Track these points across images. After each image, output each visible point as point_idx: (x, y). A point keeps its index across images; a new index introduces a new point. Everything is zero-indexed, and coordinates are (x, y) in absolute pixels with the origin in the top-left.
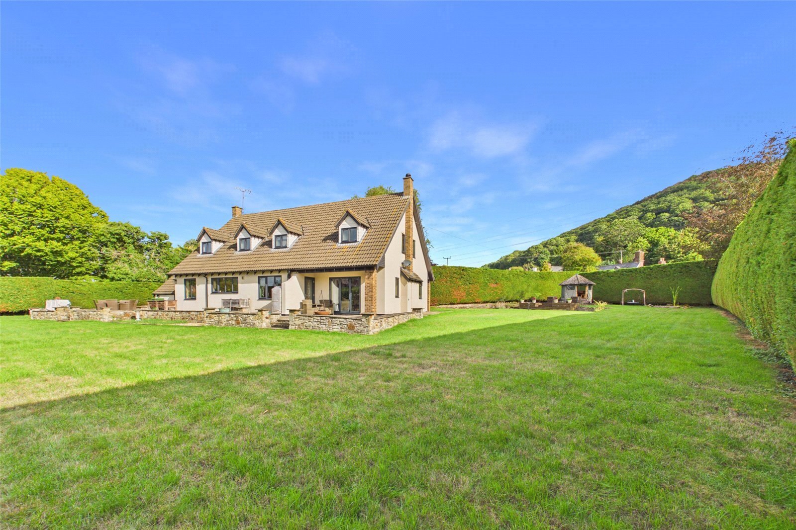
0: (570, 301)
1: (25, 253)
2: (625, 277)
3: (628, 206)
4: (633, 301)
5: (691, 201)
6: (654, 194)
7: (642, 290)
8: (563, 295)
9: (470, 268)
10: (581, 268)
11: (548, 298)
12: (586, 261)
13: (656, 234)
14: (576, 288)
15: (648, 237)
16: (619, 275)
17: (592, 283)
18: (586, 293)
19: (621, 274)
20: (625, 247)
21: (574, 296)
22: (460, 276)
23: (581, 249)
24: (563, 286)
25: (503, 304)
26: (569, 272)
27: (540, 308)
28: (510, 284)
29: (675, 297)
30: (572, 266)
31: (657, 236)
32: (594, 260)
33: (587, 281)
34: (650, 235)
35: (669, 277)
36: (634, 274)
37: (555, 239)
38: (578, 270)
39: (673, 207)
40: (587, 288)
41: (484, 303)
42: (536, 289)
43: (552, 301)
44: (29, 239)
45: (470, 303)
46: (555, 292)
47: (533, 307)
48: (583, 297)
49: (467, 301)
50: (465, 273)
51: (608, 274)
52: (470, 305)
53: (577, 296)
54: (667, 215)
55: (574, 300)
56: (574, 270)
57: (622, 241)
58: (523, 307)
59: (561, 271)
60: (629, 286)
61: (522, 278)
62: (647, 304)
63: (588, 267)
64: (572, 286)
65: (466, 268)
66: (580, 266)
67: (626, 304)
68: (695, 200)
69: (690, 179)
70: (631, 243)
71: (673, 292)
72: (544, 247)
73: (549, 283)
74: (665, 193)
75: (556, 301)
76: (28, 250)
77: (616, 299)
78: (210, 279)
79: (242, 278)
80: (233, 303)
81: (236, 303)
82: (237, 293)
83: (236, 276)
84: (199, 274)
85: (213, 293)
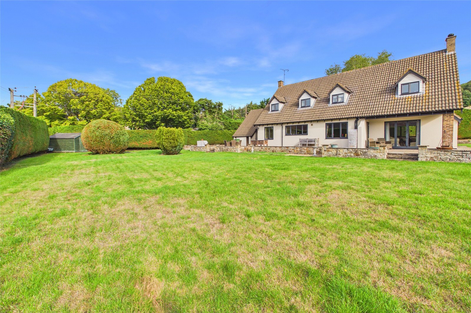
1: (169, 117)
44: (170, 110)
76: (170, 116)
78: (284, 126)
79: (312, 125)
80: (309, 141)
81: (311, 141)
82: (307, 134)
83: (306, 124)
84: (277, 124)
85: (286, 135)
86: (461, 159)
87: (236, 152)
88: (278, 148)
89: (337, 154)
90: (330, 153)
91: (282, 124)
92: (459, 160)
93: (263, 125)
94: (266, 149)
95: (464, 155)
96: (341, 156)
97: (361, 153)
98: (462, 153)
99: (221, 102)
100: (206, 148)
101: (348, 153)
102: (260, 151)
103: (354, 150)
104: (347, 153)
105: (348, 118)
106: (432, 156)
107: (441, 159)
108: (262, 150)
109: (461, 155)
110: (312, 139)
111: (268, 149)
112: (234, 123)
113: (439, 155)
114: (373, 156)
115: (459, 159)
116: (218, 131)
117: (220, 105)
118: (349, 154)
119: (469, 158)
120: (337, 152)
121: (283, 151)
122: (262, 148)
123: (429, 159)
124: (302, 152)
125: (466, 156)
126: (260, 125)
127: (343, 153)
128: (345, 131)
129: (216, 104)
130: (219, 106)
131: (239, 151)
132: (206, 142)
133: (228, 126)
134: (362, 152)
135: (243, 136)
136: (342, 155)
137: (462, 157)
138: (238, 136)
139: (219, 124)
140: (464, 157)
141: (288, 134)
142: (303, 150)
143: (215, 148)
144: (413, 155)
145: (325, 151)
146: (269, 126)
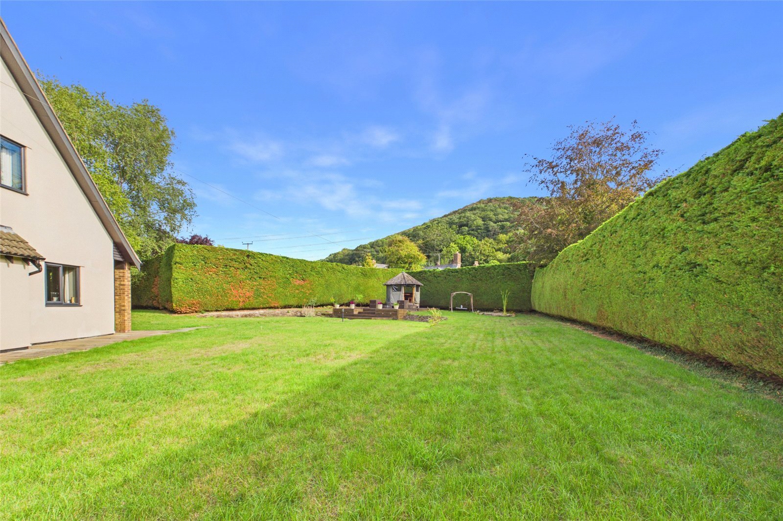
0: (397, 307)
2: (452, 277)
3: (438, 218)
4: (462, 306)
5: (481, 220)
6: (457, 209)
7: (470, 294)
8: (388, 299)
9: (261, 254)
10: (407, 266)
11: (371, 301)
12: (412, 258)
13: (464, 242)
14: (403, 289)
15: (458, 243)
17: (419, 283)
18: (414, 295)
19: (447, 275)
20: (441, 251)
21: (401, 299)
22: (242, 266)
23: (406, 243)
24: (388, 286)
25: (311, 311)
26: (395, 269)
27: (360, 316)
28: (322, 281)
29: (505, 303)
30: (397, 263)
31: (465, 243)
32: (420, 258)
33: (415, 281)
34: (460, 242)
37: (381, 241)
38: (403, 267)
39: (470, 222)
40: (415, 289)
41: (285, 307)
42: (357, 289)
43: (375, 306)
45: (263, 308)
46: (378, 293)
47: (350, 315)
48: (410, 301)
49: (256, 306)
50: (252, 261)
51: (434, 274)
52: (262, 311)
53: (403, 299)
54: (466, 228)
55: (401, 304)
56: (400, 268)
57: (438, 246)
58: (337, 314)
59: (386, 268)
60: (455, 288)
61: (339, 274)
62: (475, 309)
63: (413, 266)
64: (398, 287)
65: (254, 254)
66: (406, 263)
67: (454, 309)
68: (484, 219)
69: (480, 202)
70: (445, 248)
71: (502, 296)
72: (372, 247)
73: (372, 282)
74: (464, 210)
75: (380, 307)
77: (443, 303)
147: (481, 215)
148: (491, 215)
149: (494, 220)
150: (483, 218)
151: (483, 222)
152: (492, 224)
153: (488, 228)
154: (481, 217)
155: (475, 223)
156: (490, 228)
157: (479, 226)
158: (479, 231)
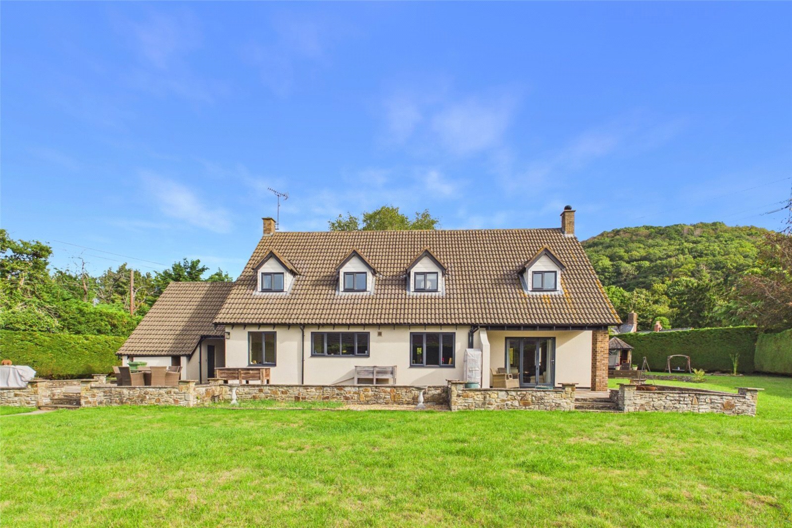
0: (635, 368)
4: (679, 368)
5: (608, 259)
7: (687, 357)
14: (619, 353)
16: (650, 339)
17: (632, 347)
18: (629, 358)
29: (735, 365)
35: (709, 343)
36: (668, 339)
40: (629, 352)
67: (672, 371)
68: (612, 258)
69: (602, 235)
71: (733, 359)
78: (308, 334)
79: (380, 334)
80: (378, 372)
81: (385, 372)
82: (368, 356)
83: (366, 330)
84: (289, 326)
85: (313, 356)
86: (678, 406)
87: (183, 403)
88: (313, 390)
89: (484, 404)
90: (470, 400)
91: (303, 326)
92: (676, 408)
93: (245, 325)
94: (275, 393)
95: (682, 399)
96: (492, 408)
97: (532, 400)
98: (679, 397)
99: (44, 244)
100: (36, 393)
101: (508, 400)
102: (254, 398)
103: (519, 393)
104: (505, 401)
105: (456, 325)
106: (643, 402)
107: (653, 406)
108: (262, 395)
109: (678, 400)
110: (385, 368)
111: (282, 393)
112: (95, 313)
113: (651, 399)
114: (554, 404)
115: (675, 406)
116: (38, 334)
117: (39, 253)
118: (509, 403)
119: (686, 404)
120: (485, 398)
121: (327, 398)
122: (261, 391)
123: (638, 408)
124: (380, 398)
125: (684, 401)
126: (233, 325)
127: (498, 400)
128: (449, 353)
129: (21, 246)
130: (36, 255)
131: (193, 402)
132: (29, 373)
133: (72, 321)
134: (535, 397)
135: (157, 353)
136: (496, 404)
137: (679, 403)
138: (139, 353)
139: (42, 313)
140: (681, 402)
141: (317, 352)
142: (382, 395)
143: (83, 394)
144: (602, 401)
145: (459, 396)
146: (262, 330)
147: (606, 254)
148: (621, 252)
149: (626, 258)
150: (609, 257)
151: (611, 263)
152: (624, 264)
153: (619, 269)
154: (607, 256)
155: (600, 264)
156: (622, 270)
157: (607, 268)
158: (606, 274)
